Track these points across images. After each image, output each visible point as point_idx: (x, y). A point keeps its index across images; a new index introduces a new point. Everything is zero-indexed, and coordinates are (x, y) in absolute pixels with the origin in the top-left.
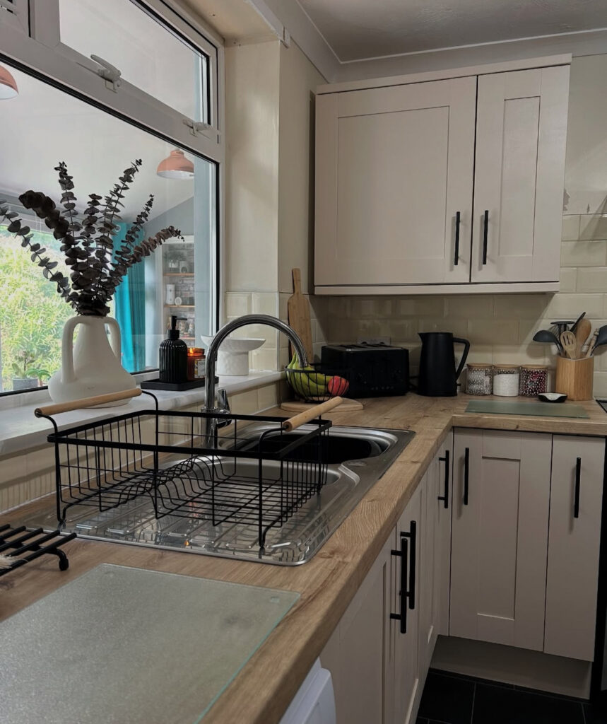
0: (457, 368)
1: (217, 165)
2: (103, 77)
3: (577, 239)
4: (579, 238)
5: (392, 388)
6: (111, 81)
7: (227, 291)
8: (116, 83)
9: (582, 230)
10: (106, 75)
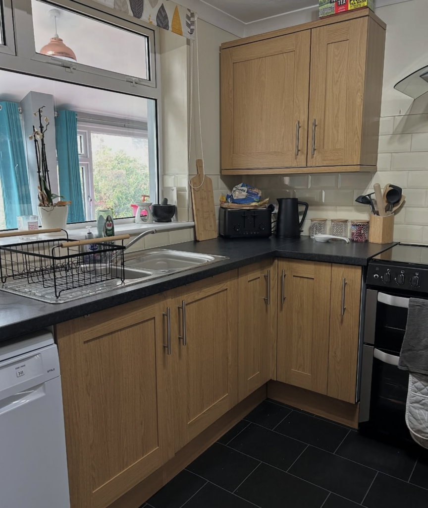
0: (300, 221)
1: (156, 100)
2: (64, 66)
3: (392, 133)
4: (393, 133)
5: (258, 233)
6: (69, 68)
7: (164, 174)
8: (72, 68)
9: (395, 128)
10: (65, 65)
